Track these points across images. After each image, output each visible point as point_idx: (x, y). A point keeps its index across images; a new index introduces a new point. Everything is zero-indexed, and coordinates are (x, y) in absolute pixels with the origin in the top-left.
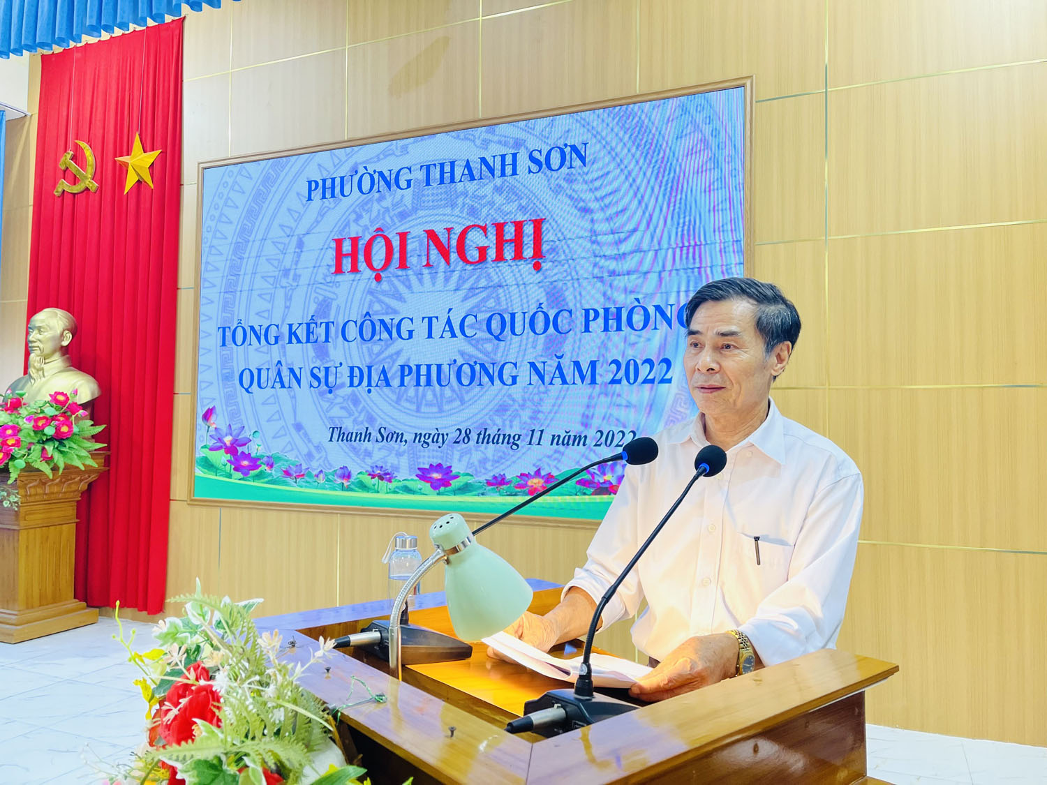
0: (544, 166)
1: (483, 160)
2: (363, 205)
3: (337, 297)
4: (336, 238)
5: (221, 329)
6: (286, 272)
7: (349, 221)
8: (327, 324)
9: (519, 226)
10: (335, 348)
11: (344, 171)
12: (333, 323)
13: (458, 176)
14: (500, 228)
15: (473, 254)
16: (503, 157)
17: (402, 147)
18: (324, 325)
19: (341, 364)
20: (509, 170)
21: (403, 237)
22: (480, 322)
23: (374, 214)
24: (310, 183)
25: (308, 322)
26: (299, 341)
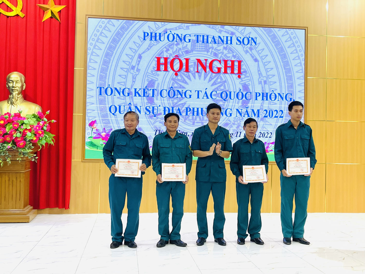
0: (242, 43)
1: (220, 37)
2: (170, 46)
3: (158, 80)
4: (157, 56)
5: (99, 88)
6: (133, 68)
7: (163, 51)
8: (153, 90)
9: (233, 62)
10: (157, 99)
11: (161, 31)
12: (156, 90)
13: (209, 41)
14: (226, 62)
15: (216, 70)
16: (227, 37)
17: (186, 26)
18: (152, 90)
19: (160, 106)
20: (229, 42)
21: (187, 60)
22: (218, 94)
23: (175, 50)
24: (144, 33)
25: (144, 88)
26: (140, 96)
